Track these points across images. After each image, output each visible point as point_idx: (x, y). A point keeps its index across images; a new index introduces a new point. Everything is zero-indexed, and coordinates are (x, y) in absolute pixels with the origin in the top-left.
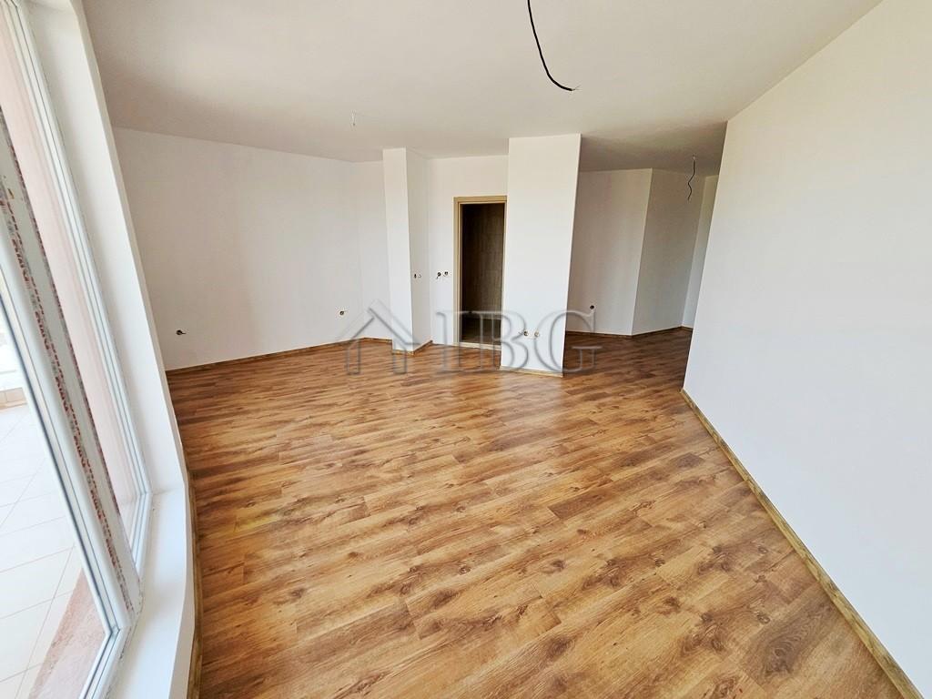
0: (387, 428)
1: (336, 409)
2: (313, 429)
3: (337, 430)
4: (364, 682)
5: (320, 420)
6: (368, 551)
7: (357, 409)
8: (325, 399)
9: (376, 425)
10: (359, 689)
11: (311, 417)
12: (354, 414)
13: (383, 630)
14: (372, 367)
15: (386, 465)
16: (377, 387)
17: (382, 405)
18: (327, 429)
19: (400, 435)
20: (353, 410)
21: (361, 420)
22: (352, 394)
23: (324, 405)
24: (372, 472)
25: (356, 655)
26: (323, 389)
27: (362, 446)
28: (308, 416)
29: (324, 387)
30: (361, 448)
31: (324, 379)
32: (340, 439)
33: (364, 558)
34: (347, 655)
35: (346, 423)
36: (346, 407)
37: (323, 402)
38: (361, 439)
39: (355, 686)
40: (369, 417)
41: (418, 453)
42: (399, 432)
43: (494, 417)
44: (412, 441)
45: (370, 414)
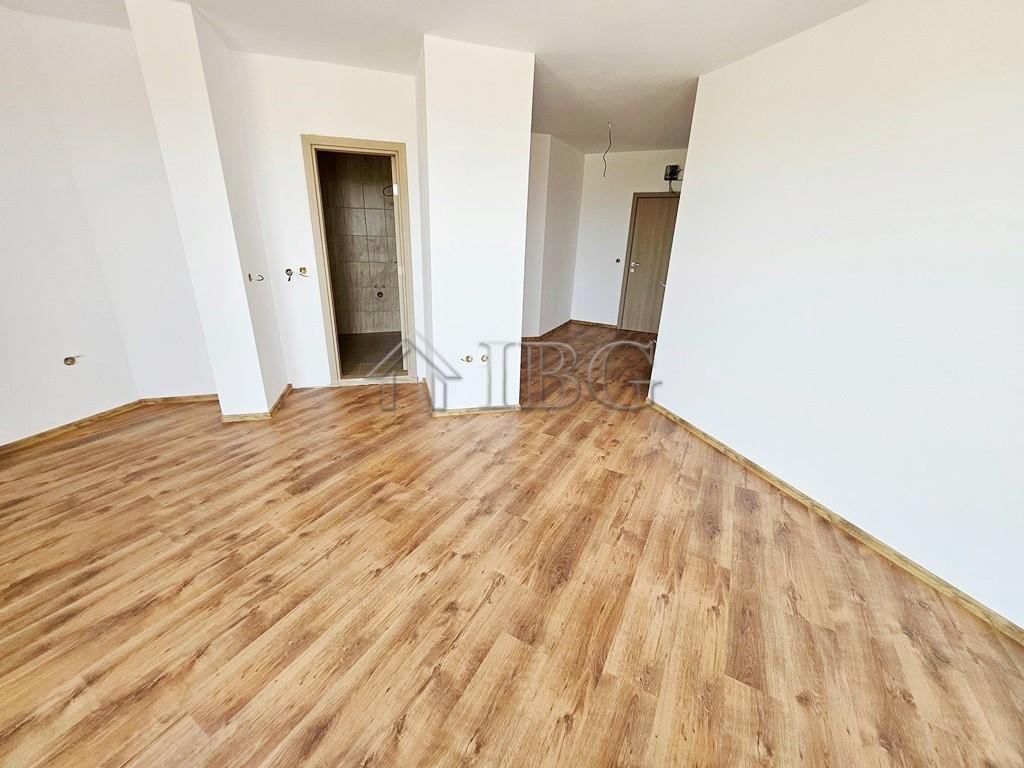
0: (333, 620)
1: (159, 619)
2: (120, 722)
3: (210, 685)
5: (130, 677)
7: (225, 591)
8: (112, 596)
9: (303, 622)
11: (91, 681)
12: (225, 614)
14: (196, 466)
16: (239, 513)
17: (280, 558)
18: (168, 700)
19: (372, 626)
20: (215, 602)
21: (254, 625)
22: (186, 555)
23: (119, 618)
26: (88, 566)
27: (304, 711)
28: (77, 680)
29: (90, 556)
30: (308, 721)
31: (77, 534)
32: (228, 717)
35: (216, 653)
36: (189, 599)
37: (108, 609)
38: (288, 686)
40: (269, 607)
41: (445, 663)
42: (367, 617)
43: (498, 510)
44: (408, 634)
45: (265, 595)
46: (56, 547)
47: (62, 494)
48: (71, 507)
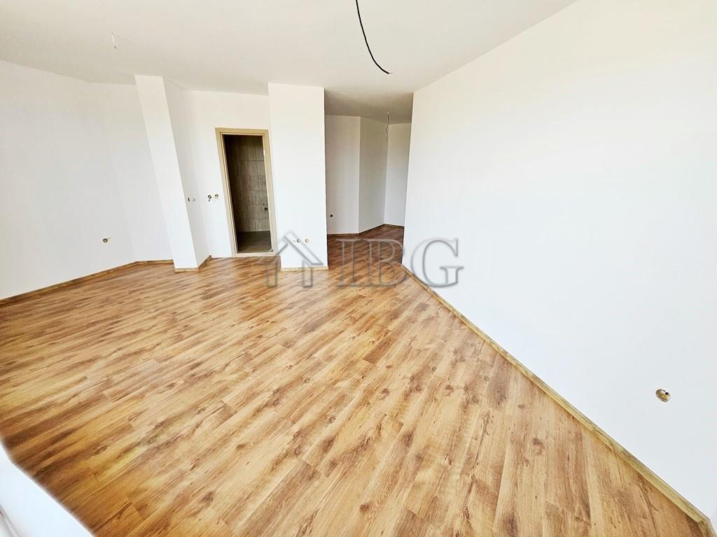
0: (210, 338)
1: (144, 335)
2: (130, 359)
3: (159, 352)
4: (305, 526)
5: (132, 349)
6: (251, 439)
7: (169, 329)
8: (126, 327)
10: (304, 533)
11: (119, 349)
12: (169, 334)
13: (298, 485)
14: (160, 289)
15: (227, 369)
16: (178, 305)
17: (194, 319)
18: (145, 355)
19: (225, 341)
20: (165, 332)
21: (179, 338)
22: (154, 318)
23: (128, 334)
24: (216, 378)
25: (287, 514)
26: (116, 319)
27: (194, 360)
28: (115, 349)
29: (117, 317)
30: (194, 362)
31: (111, 310)
32: (166, 360)
33: (252, 445)
34: (280, 517)
35: (163, 345)
36: (154, 330)
37: (124, 332)
38: (190, 353)
39: (299, 532)
40: (185, 334)
41: (250, 351)
42: (223, 338)
43: (295, 308)
44: (240, 343)
45: (185, 330)
46: (104, 313)
47: (104, 297)
48: (107, 301)
